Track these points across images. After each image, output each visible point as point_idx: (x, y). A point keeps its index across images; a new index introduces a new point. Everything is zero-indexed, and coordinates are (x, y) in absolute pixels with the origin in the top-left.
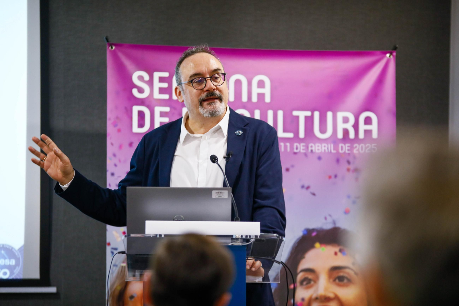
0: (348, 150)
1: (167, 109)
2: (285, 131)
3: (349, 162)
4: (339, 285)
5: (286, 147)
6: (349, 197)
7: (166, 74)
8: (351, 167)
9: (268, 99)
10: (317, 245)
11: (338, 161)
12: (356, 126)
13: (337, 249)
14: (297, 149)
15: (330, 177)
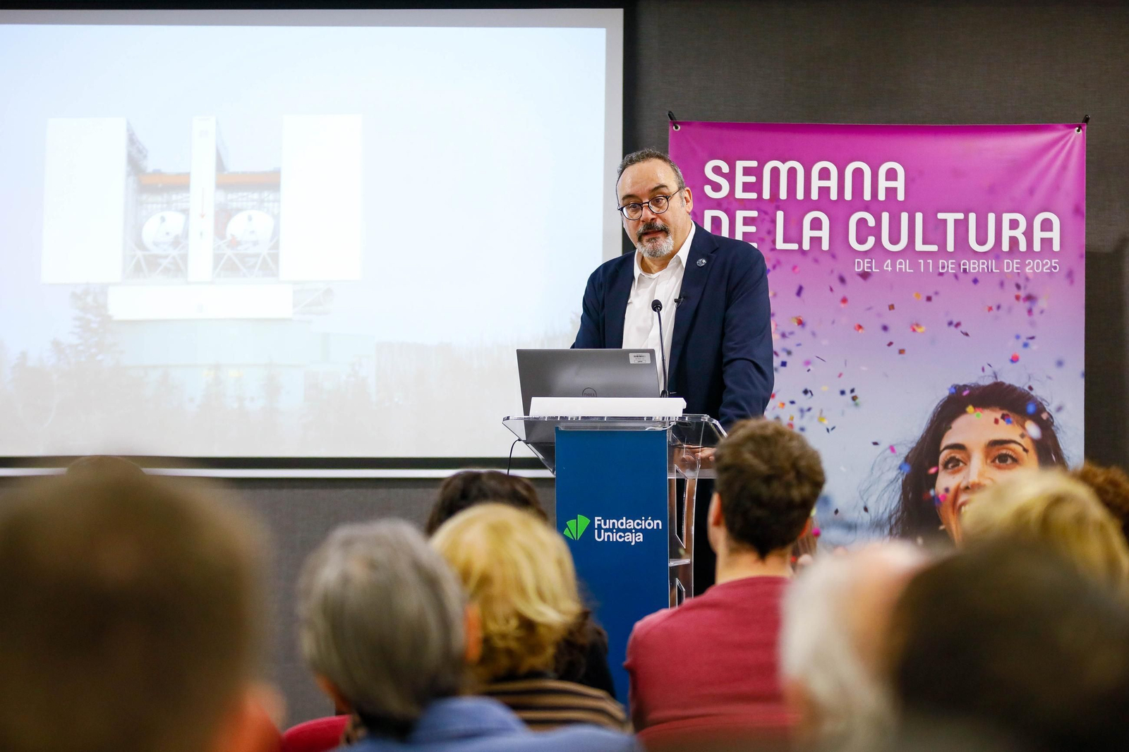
0: (1017, 268)
1: (754, 214)
2: (925, 242)
3: (1018, 287)
4: (999, 468)
5: (926, 265)
6: (1018, 337)
7: (754, 164)
8: (1022, 294)
9: (901, 196)
10: (970, 409)
11: (1002, 284)
12: (1029, 234)
13: (998, 415)
14: (943, 268)
15: (990, 309)
